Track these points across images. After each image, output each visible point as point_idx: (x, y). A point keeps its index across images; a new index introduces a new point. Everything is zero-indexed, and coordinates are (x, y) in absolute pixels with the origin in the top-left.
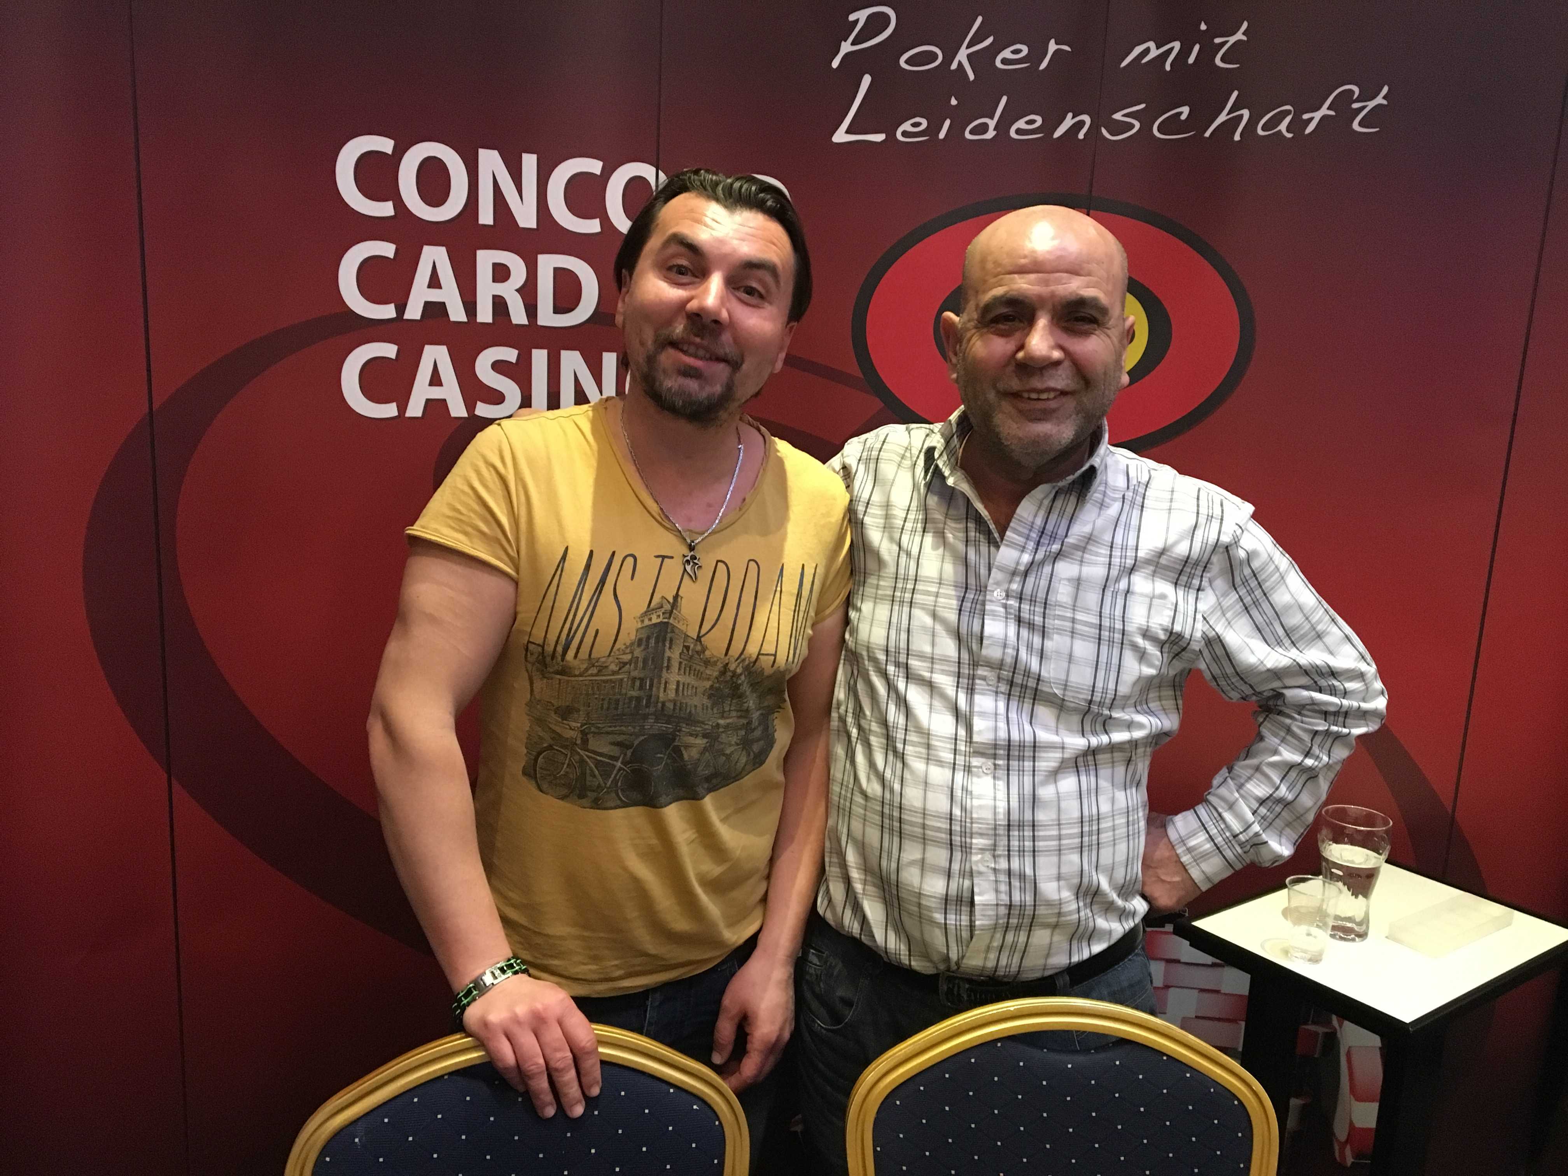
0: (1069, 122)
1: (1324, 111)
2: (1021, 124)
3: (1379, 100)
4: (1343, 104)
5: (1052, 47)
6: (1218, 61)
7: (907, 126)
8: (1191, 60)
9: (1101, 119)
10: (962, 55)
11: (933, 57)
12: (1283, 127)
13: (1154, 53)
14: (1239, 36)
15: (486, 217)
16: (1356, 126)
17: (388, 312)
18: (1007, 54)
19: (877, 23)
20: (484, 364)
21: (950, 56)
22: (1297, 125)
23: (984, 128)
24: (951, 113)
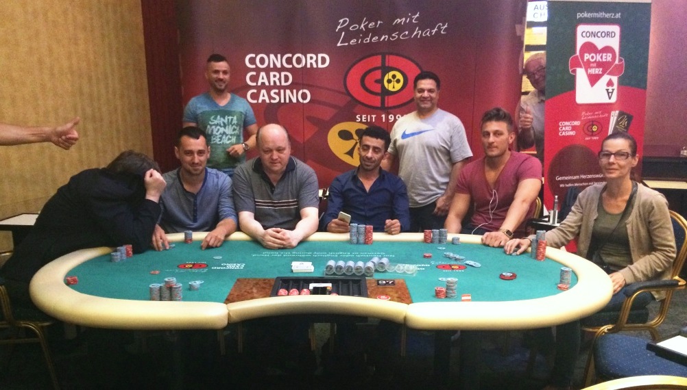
0: (383, 37)
1: (436, 29)
2: (374, 39)
3: (446, 26)
4: (439, 27)
5: (379, 22)
6: (413, 21)
7: (352, 41)
8: (408, 22)
9: (390, 36)
10: (362, 26)
11: (356, 27)
12: (428, 34)
13: (399, 21)
14: (418, 15)
15: (272, 66)
16: (442, 32)
17: (254, 84)
18: (370, 25)
19: (345, 22)
20: (272, 93)
21: (359, 27)
22: (431, 33)
23: (367, 40)
24: (361, 38)
